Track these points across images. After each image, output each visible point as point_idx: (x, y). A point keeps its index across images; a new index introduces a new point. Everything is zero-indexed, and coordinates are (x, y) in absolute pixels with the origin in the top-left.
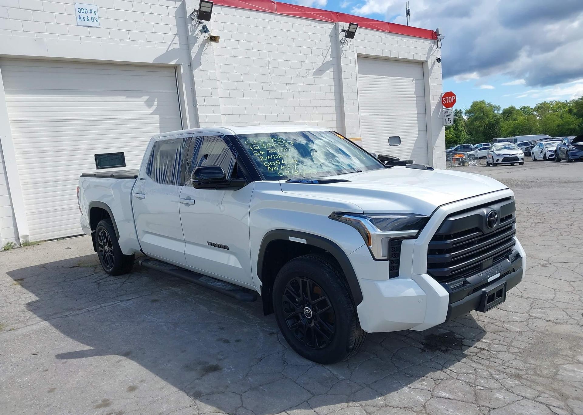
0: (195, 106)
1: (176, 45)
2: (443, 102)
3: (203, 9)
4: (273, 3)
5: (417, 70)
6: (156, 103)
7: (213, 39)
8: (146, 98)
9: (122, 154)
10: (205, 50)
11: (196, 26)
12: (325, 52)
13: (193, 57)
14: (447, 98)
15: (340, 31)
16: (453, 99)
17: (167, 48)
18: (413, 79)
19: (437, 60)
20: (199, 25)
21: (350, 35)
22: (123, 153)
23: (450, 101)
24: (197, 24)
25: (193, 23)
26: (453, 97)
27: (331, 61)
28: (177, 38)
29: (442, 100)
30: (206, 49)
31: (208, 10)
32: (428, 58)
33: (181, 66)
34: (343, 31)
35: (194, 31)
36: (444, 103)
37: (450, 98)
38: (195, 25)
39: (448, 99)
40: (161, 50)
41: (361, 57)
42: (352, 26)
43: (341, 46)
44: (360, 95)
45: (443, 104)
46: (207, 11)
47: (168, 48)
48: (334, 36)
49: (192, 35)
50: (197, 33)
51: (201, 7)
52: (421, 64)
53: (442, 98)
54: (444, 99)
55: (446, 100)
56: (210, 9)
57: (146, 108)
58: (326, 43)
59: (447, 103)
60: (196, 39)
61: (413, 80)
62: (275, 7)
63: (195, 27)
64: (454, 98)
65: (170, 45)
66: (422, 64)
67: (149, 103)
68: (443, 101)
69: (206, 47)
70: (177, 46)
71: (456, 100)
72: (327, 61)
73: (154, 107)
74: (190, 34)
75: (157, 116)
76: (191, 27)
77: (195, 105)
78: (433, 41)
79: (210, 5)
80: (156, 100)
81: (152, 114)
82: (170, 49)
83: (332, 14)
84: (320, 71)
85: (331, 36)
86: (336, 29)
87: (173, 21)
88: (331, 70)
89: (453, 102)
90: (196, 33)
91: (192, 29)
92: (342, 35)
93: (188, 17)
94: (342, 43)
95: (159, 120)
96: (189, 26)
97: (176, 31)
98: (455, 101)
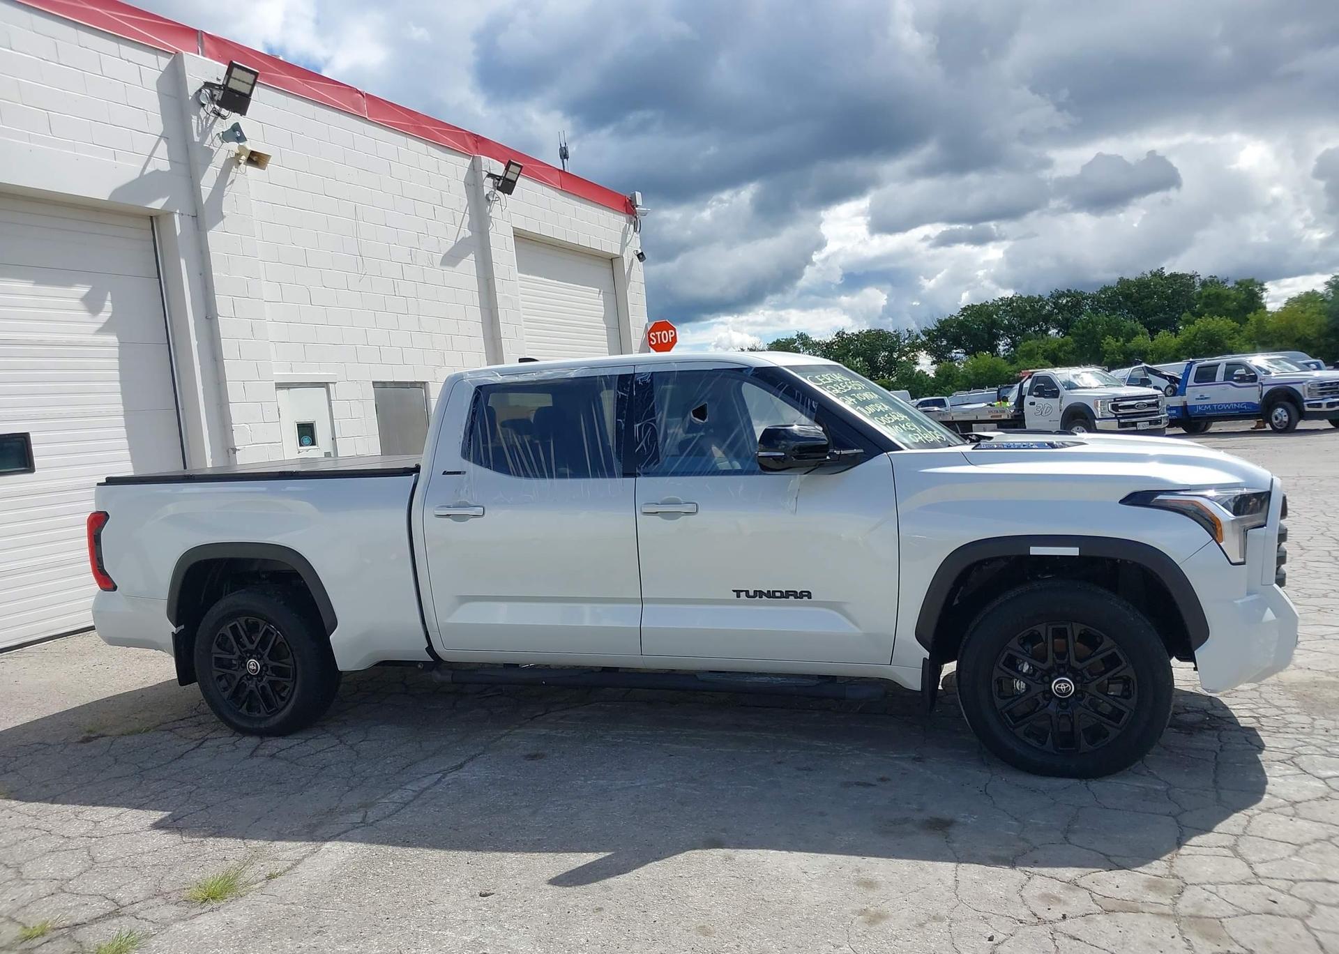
0: (211, 319)
1: (162, 163)
2: (649, 342)
3: (233, 85)
4: (360, 96)
5: (603, 272)
6: (108, 305)
7: (256, 159)
8: (83, 290)
9: (25, 438)
10: (230, 184)
11: (210, 122)
12: (459, 216)
13: (205, 198)
14: (658, 333)
15: (484, 174)
16: (670, 336)
17: (142, 167)
18: (600, 291)
19: (638, 256)
20: (214, 121)
21: (507, 186)
22: (27, 434)
23: (665, 339)
24: (212, 118)
25: (202, 113)
26: (670, 331)
27: (470, 237)
28: (163, 145)
29: (649, 336)
30: (233, 180)
31: (244, 89)
32: (622, 250)
33: (176, 217)
34: (490, 175)
35: (205, 133)
36: (651, 342)
37: (665, 334)
38: (207, 119)
39: (661, 335)
40: (129, 170)
41: (521, 237)
42: (512, 168)
43: (489, 207)
44: (525, 316)
45: (650, 345)
46: (243, 91)
47: (144, 168)
48: (473, 184)
49: (203, 141)
50: (213, 141)
51: (231, 79)
52: (610, 261)
53: (649, 333)
54: (653, 336)
55: (656, 336)
56: (250, 87)
57: (85, 315)
58: (459, 198)
59: (659, 342)
60: (209, 153)
61: (599, 294)
62: (364, 103)
63: (206, 124)
64: (672, 333)
65: (148, 160)
66: (612, 261)
67: (92, 304)
68: (650, 339)
69: (232, 176)
70: (165, 166)
71: (676, 338)
72: (463, 238)
73: (105, 315)
74: (197, 139)
75: (113, 339)
76: (198, 123)
77: (209, 316)
78: (628, 216)
79: (250, 78)
80: (109, 297)
81: (101, 331)
82: (150, 169)
83: (465, 135)
84: (451, 258)
85: (467, 184)
86: (474, 169)
87: (151, 100)
88: (472, 256)
89: (670, 341)
90: (209, 139)
91: (200, 129)
92: (488, 185)
93: (190, 98)
94: (489, 200)
95: (117, 349)
96: (194, 120)
97: (159, 127)
98: (674, 339)
